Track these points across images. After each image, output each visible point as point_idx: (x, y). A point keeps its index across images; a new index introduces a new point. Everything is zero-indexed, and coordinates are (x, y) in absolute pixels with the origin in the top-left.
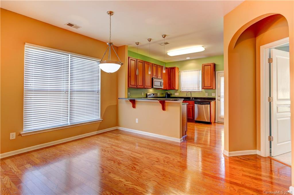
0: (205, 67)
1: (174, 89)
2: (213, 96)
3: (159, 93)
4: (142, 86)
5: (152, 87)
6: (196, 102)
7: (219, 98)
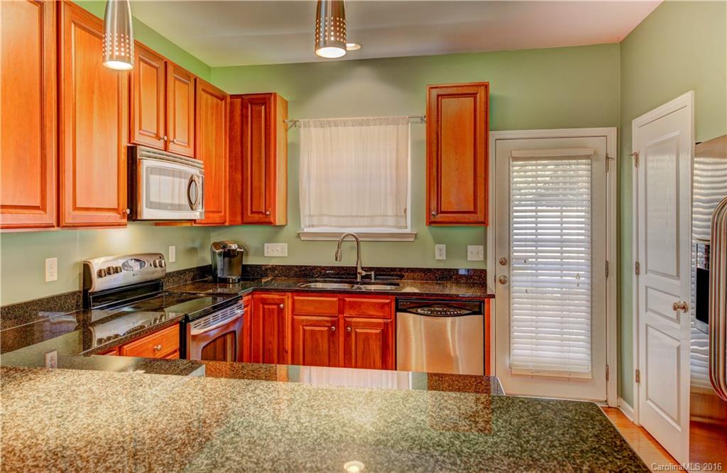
0: (445, 101)
1: (266, 221)
2: (471, 259)
3: (172, 249)
4: (42, 207)
5: (133, 216)
6: (401, 303)
7: (502, 272)
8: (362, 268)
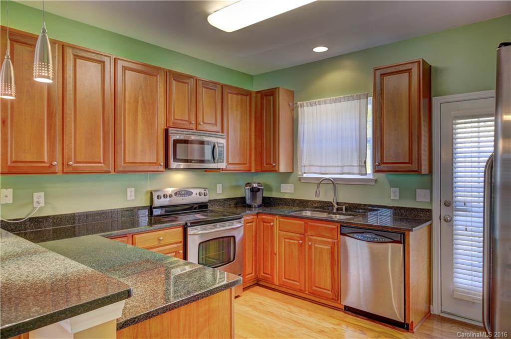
0: (386, 78)
1: (273, 170)
5: (166, 165)
6: (345, 230)
7: (445, 211)
8: (338, 204)
